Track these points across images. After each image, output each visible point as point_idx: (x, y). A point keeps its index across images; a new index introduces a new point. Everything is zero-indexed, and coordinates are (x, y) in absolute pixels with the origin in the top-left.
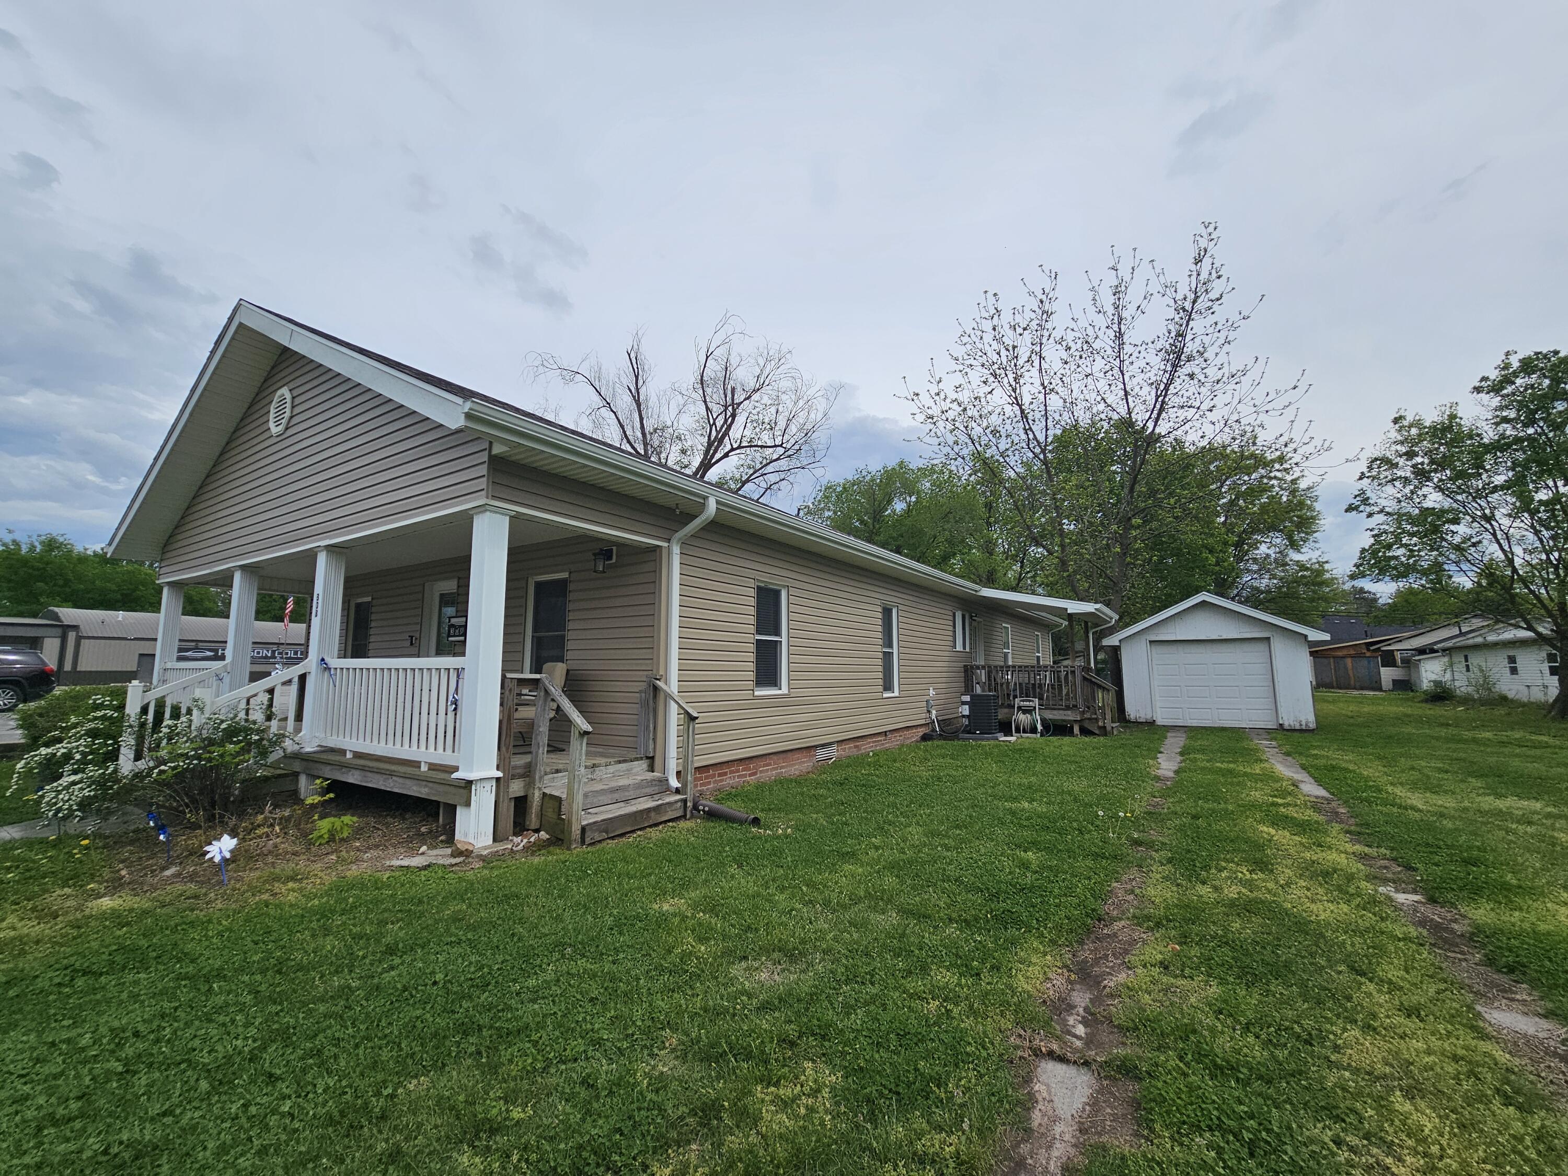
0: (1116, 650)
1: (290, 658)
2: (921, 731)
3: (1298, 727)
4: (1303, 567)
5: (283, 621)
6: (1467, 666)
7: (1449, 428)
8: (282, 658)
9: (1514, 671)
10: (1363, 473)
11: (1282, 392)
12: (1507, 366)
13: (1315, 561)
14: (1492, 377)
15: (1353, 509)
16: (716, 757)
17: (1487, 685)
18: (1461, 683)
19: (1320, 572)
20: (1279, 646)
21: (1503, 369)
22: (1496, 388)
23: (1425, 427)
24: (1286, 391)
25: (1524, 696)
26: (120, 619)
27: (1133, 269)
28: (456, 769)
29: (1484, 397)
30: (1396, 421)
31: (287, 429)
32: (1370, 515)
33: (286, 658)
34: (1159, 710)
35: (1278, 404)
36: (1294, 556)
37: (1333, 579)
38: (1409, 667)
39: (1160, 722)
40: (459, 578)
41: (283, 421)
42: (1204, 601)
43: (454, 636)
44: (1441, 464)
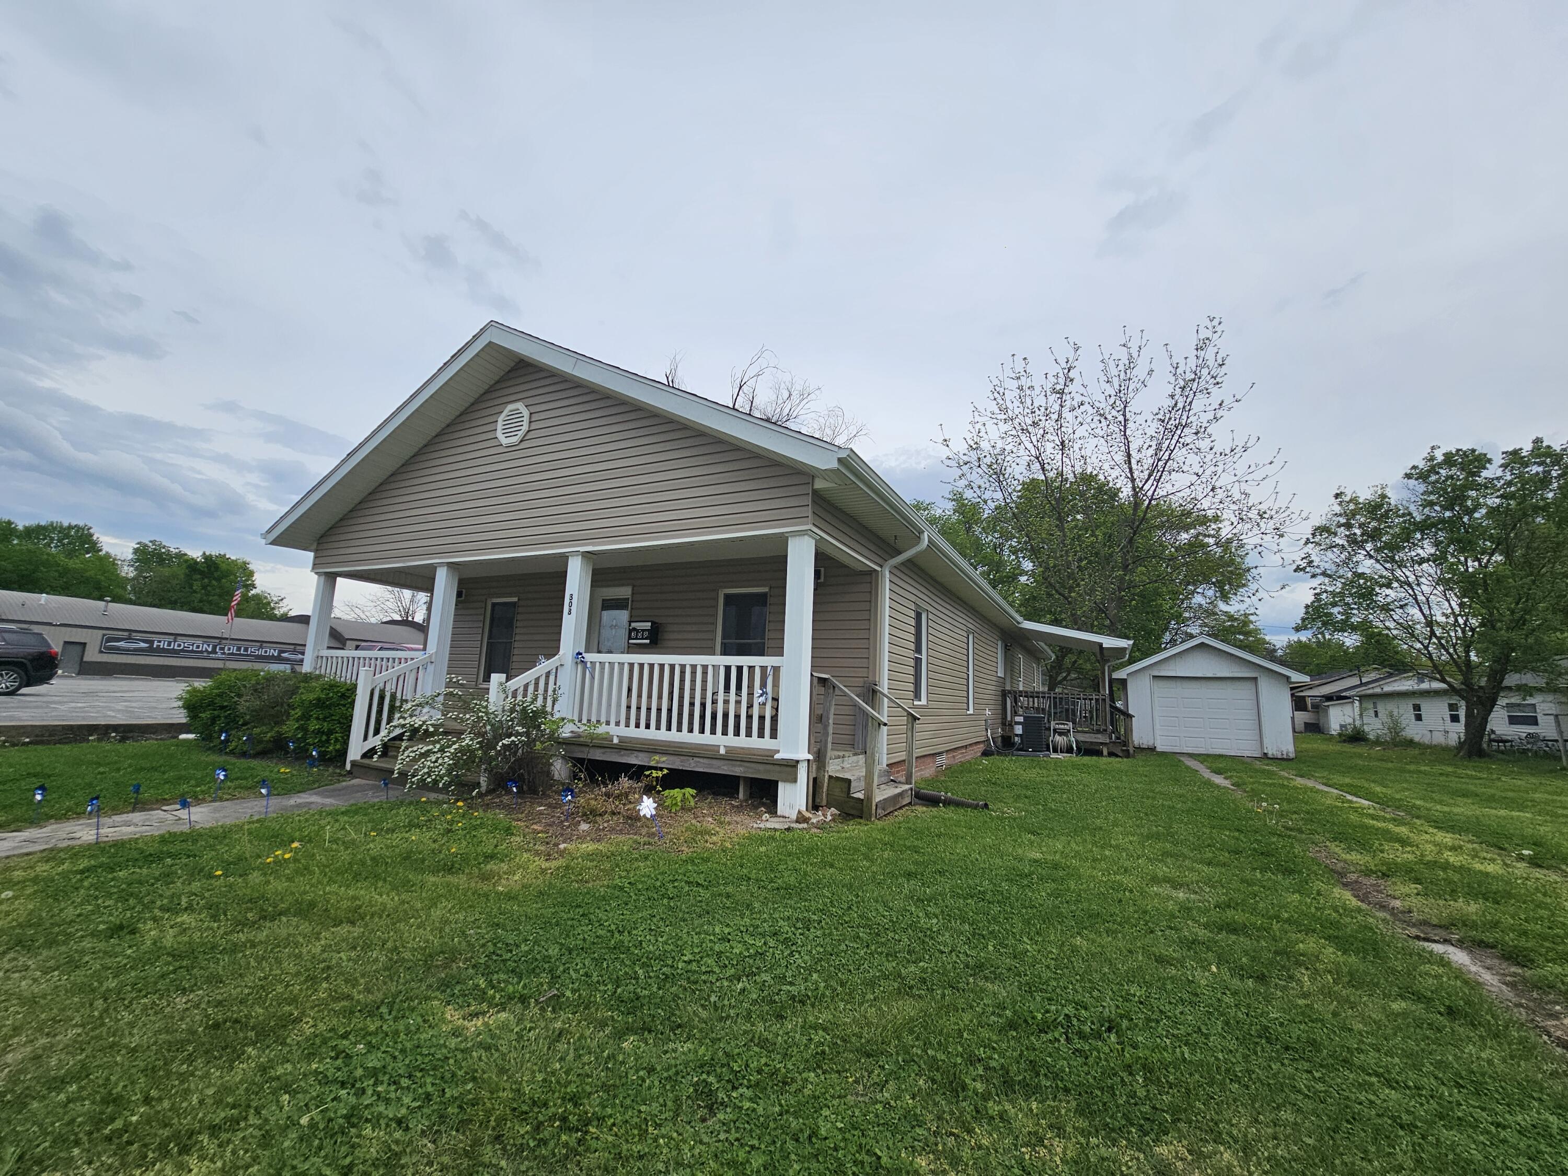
0: (1123, 682)
1: (232, 654)
2: (982, 747)
3: (1280, 757)
4: (1231, 618)
5: (227, 615)
6: (1376, 712)
7: (1380, 506)
8: (224, 653)
9: (1419, 718)
10: (1308, 539)
11: (1261, 465)
12: (1432, 459)
13: (1242, 612)
14: (1421, 467)
15: (1301, 570)
16: (895, 757)
17: (1395, 729)
18: (1374, 727)
19: (1246, 623)
20: (1265, 685)
21: (1429, 460)
22: (1423, 476)
23: (1360, 503)
24: (1264, 465)
25: (1426, 740)
26: (42, 602)
27: (1140, 347)
28: (778, 751)
29: (1412, 482)
30: (1337, 496)
31: (521, 441)
32: (1314, 576)
33: (229, 654)
34: (1158, 737)
35: (1258, 475)
36: (1222, 606)
37: (1256, 630)
38: (1318, 712)
39: (1158, 749)
40: (634, 586)
41: (520, 433)
42: (1203, 643)
43: (636, 639)
44: (1374, 535)
